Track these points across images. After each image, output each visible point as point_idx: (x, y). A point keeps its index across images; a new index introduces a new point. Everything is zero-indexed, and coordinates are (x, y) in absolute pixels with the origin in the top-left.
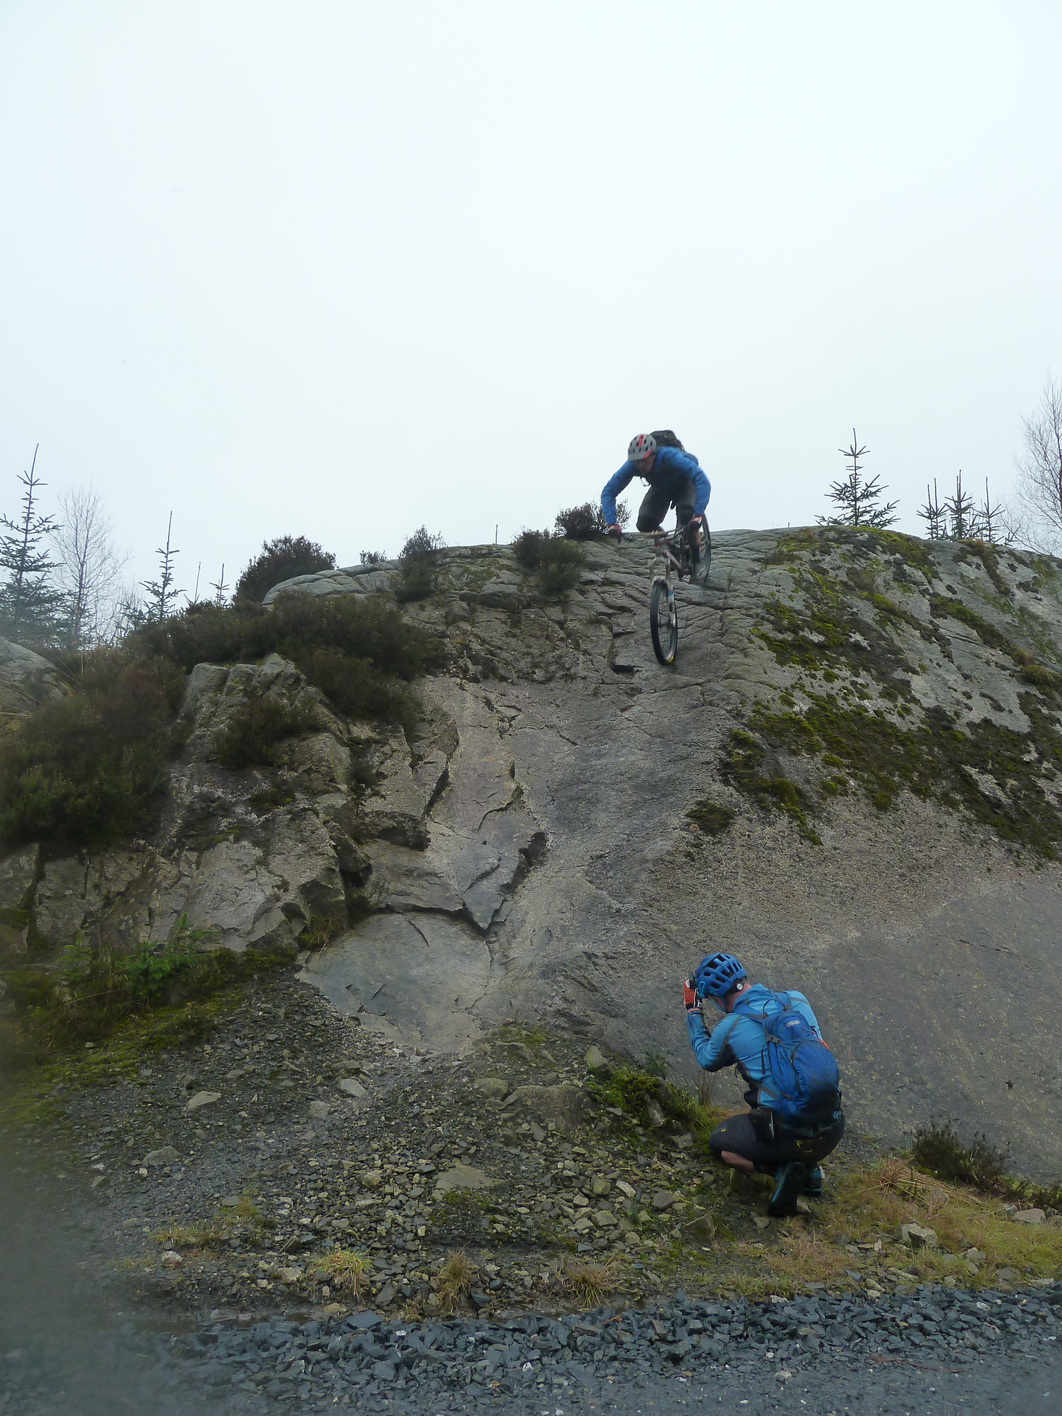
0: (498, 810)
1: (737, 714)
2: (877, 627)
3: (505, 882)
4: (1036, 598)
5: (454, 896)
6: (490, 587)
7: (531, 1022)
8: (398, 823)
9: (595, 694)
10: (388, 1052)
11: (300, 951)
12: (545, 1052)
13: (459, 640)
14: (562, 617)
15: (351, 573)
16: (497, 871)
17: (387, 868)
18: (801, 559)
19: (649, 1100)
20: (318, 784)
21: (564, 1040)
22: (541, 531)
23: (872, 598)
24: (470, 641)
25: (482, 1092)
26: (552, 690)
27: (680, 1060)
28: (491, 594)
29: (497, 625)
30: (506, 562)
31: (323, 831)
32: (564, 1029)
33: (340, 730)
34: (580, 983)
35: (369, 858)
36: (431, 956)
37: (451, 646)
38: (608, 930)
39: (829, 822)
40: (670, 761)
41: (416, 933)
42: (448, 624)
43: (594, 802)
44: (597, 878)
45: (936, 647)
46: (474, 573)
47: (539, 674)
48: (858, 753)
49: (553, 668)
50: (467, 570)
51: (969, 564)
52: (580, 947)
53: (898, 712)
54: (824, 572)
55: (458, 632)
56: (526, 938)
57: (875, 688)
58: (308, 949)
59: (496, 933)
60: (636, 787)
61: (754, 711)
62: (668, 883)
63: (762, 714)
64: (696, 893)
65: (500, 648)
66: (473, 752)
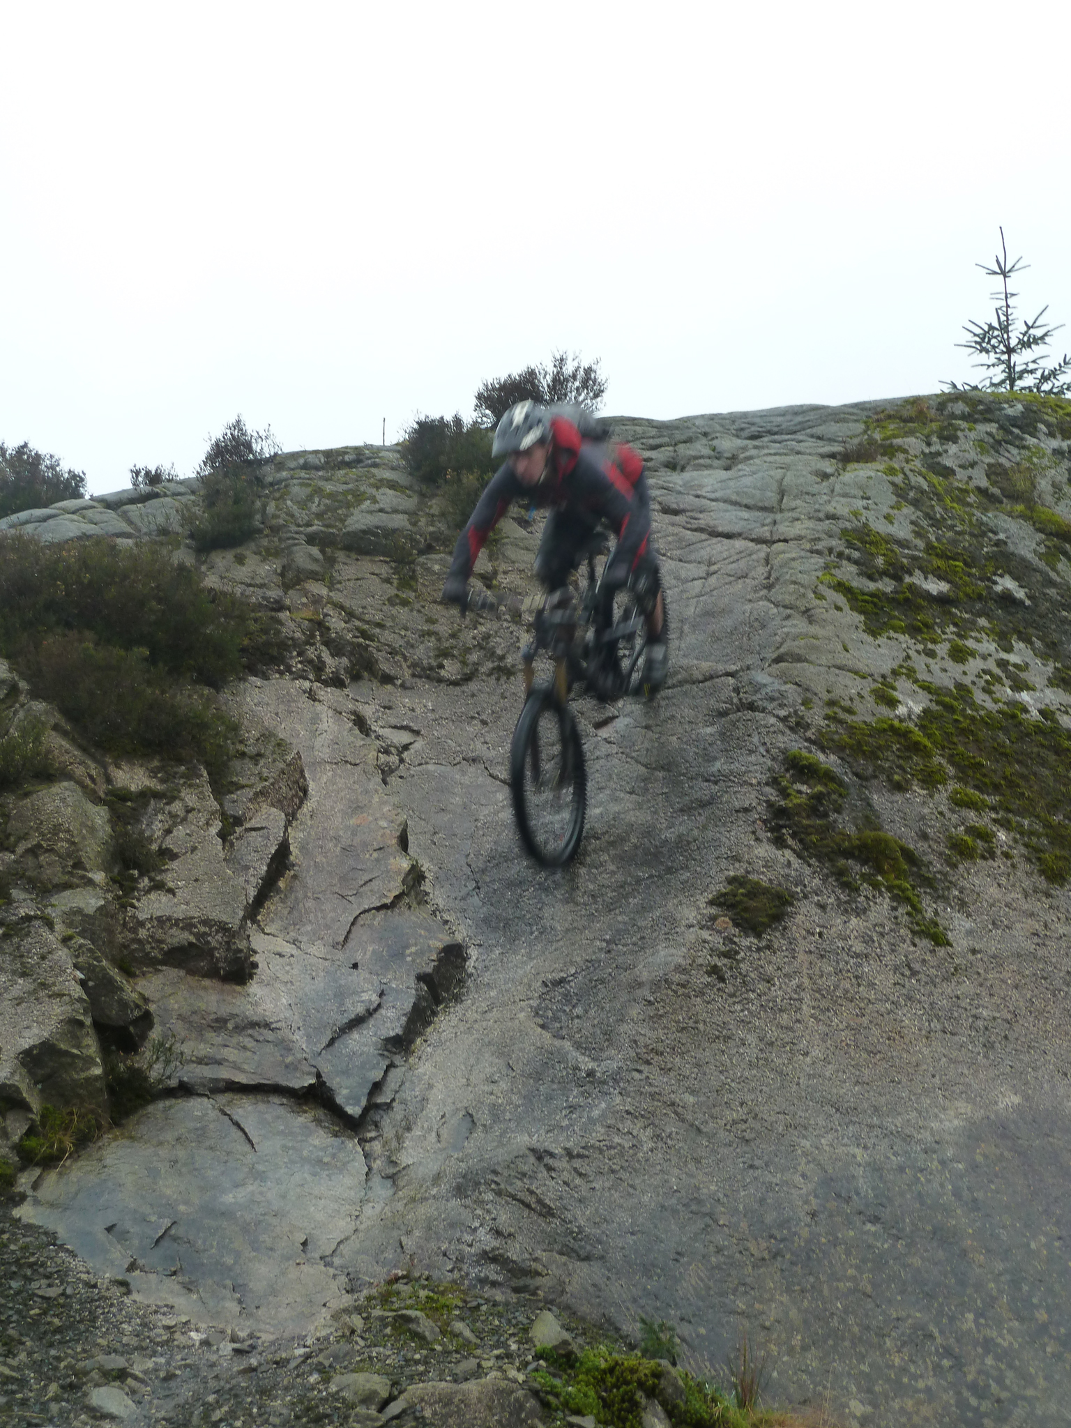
0: (378, 909)
1: (798, 724)
2: (1042, 565)
3: (392, 1034)
5: (299, 1061)
6: (360, 519)
7: (436, 1274)
8: (199, 936)
10: (180, 1339)
11: (22, 1169)
12: (459, 1326)
13: (308, 614)
14: (488, 567)
15: (112, 504)
16: (377, 1015)
17: (180, 1017)
18: (905, 451)
19: (644, 1401)
20: (53, 871)
21: (495, 1304)
22: (448, 418)
23: (1030, 516)
24: (326, 615)
25: (344, 1399)
26: (473, 695)
27: (702, 1331)
28: (364, 532)
29: (374, 584)
30: (388, 475)
31: (62, 955)
32: (494, 1284)
33: (91, 777)
34: (522, 1202)
35: (146, 1000)
36: (260, 1167)
37: (292, 625)
38: (572, 1108)
39: (963, 904)
40: (682, 810)
41: (234, 1129)
42: (287, 587)
44: (556, 1019)
46: (331, 496)
47: (451, 669)
48: (1012, 784)
49: (474, 657)
50: (318, 491)
52: (522, 1140)
54: (947, 472)
55: (304, 600)
56: (430, 1130)
57: (1040, 671)
58: (37, 1165)
59: (377, 1125)
60: (622, 859)
61: (827, 717)
62: (678, 1022)
63: (841, 722)
64: (727, 1038)
65: (380, 625)
66: (332, 808)
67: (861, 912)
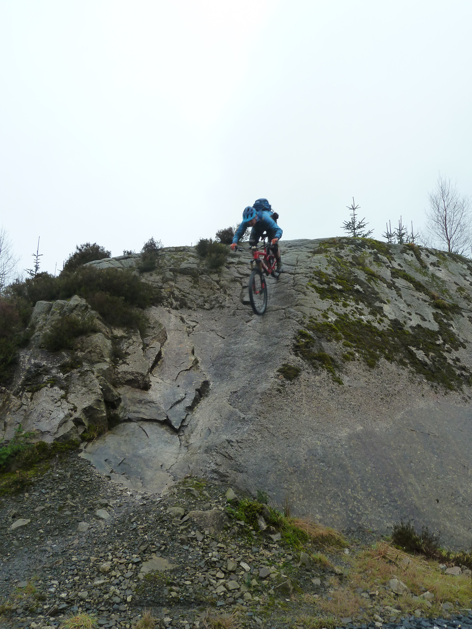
0: (185, 370)
1: (302, 323)
2: (367, 282)
3: (188, 405)
4: (439, 270)
5: (162, 413)
6: (184, 265)
7: (199, 476)
8: (135, 377)
9: (234, 315)
10: (124, 494)
11: (82, 442)
12: (205, 492)
13: (169, 290)
14: (218, 279)
15: (118, 259)
16: (184, 400)
17: (129, 399)
18: (330, 251)
19: (258, 516)
20: (95, 358)
21: (216, 485)
22: (208, 239)
23: (364, 269)
24: (174, 290)
25: (171, 515)
26: (213, 313)
27: (275, 494)
28: (185, 268)
29: (187, 283)
30: (192, 254)
31: (96, 381)
32: (215, 479)
33: (107, 332)
34: (224, 455)
35: (120, 394)
36: (150, 443)
37: (165, 293)
38: (238, 428)
39: (346, 373)
40: (270, 345)
41: (143, 432)
42: (163, 283)
43: (233, 366)
44: (234, 402)
45: (394, 292)
46: (176, 259)
47: (207, 306)
48: (359, 341)
49: (214, 303)
50: (173, 257)
51: (408, 254)
52: (224, 437)
53: (378, 321)
54: (341, 257)
55: (168, 286)
56: (198, 433)
57: (366, 310)
58: (86, 441)
59: (183, 431)
60: (253, 358)
61: (310, 321)
63: (313, 322)
65: (188, 294)
66: (174, 342)
67: (319, 375)
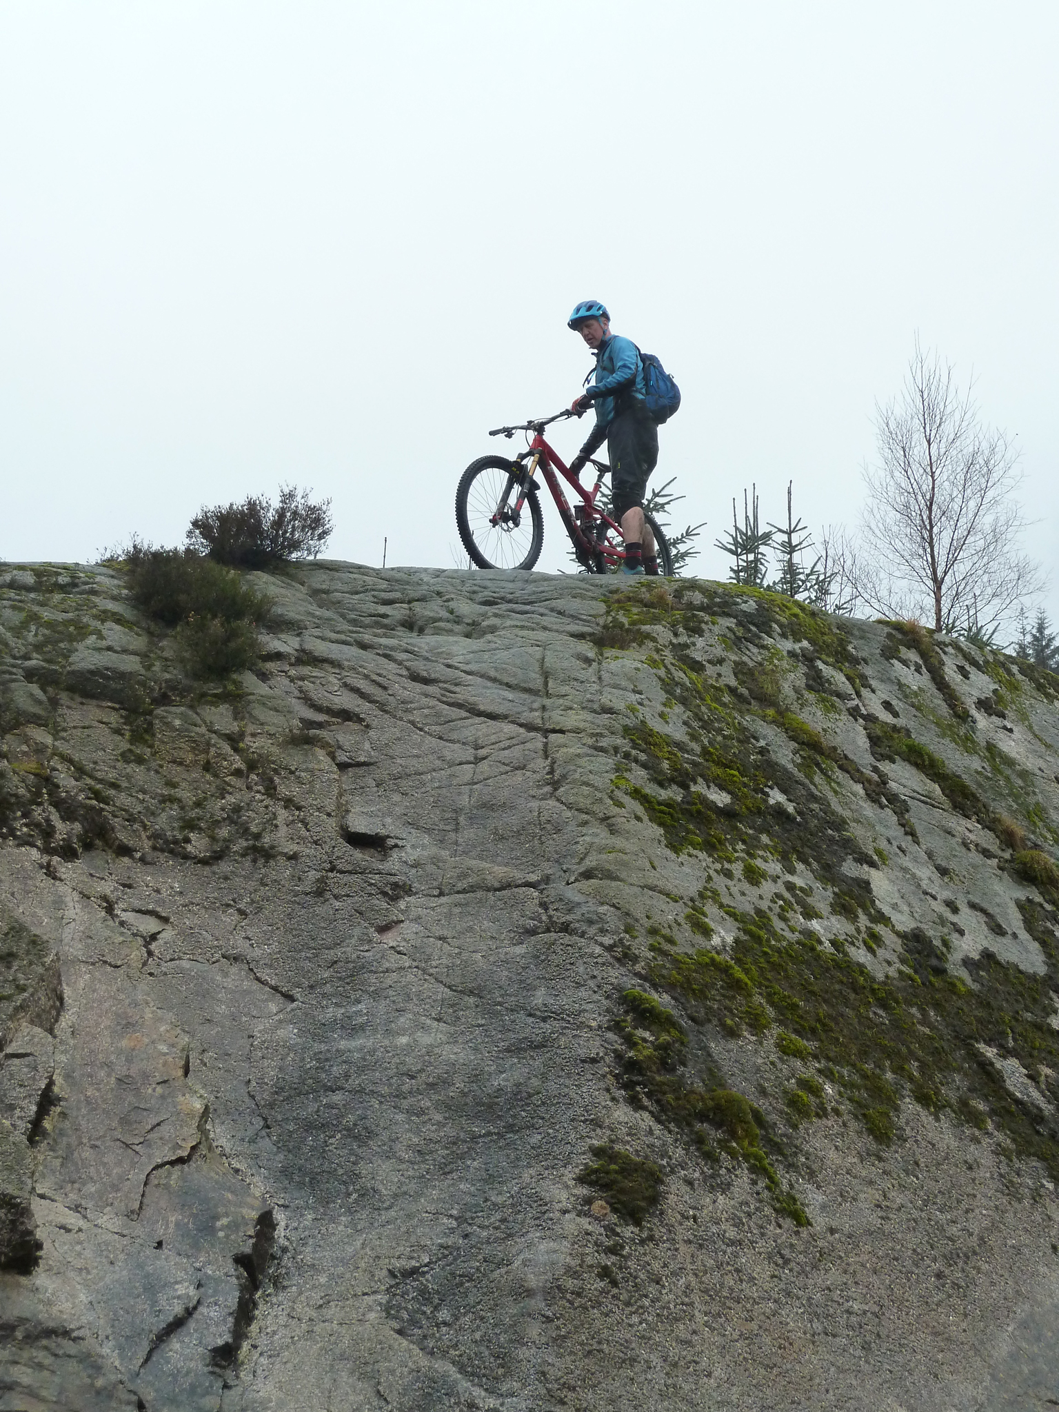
0: (172, 1163)
1: (625, 955)
2: (800, 776)
3: (220, 1342)
4: (1005, 728)
5: (114, 1386)
6: (85, 657)
9: (320, 892)
13: (32, 766)
14: (234, 727)
16: (198, 1316)
18: (654, 640)
23: (782, 720)
24: (54, 769)
26: (226, 878)
28: (91, 672)
29: (102, 734)
30: (111, 606)
37: (13, 778)
39: (811, 1174)
40: (508, 1050)
42: (3, 730)
43: (361, 1135)
44: (414, 1322)
45: (889, 815)
46: (50, 625)
47: (198, 844)
48: (826, 1028)
49: (224, 832)
50: (34, 618)
51: (905, 663)
53: (865, 943)
54: (697, 667)
55: (25, 748)
57: (822, 897)
60: (448, 1107)
61: (652, 948)
62: (582, 1344)
63: (665, 954)
64: (633, 1360)
65: (114, 786)
66: (97, 1024)
67: (725, 1188)
